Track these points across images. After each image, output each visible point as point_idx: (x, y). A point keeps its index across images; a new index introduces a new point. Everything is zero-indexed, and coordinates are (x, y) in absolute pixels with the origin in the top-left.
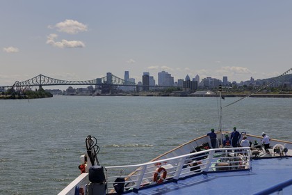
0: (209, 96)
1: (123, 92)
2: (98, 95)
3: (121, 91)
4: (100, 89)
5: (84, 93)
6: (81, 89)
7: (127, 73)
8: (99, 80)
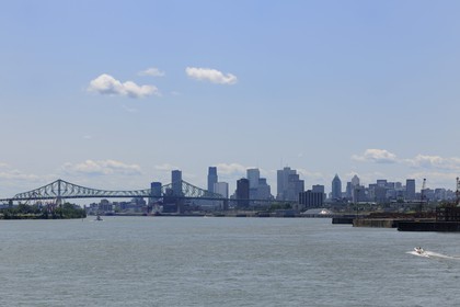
0: (322, 216)
1: (201, 210)
2: (157, 214)
3: (197, 209)
4: (160, 203)
5: (132, 210)
6: (124, 204)
7: (213, 171)
8: (156, 185)
